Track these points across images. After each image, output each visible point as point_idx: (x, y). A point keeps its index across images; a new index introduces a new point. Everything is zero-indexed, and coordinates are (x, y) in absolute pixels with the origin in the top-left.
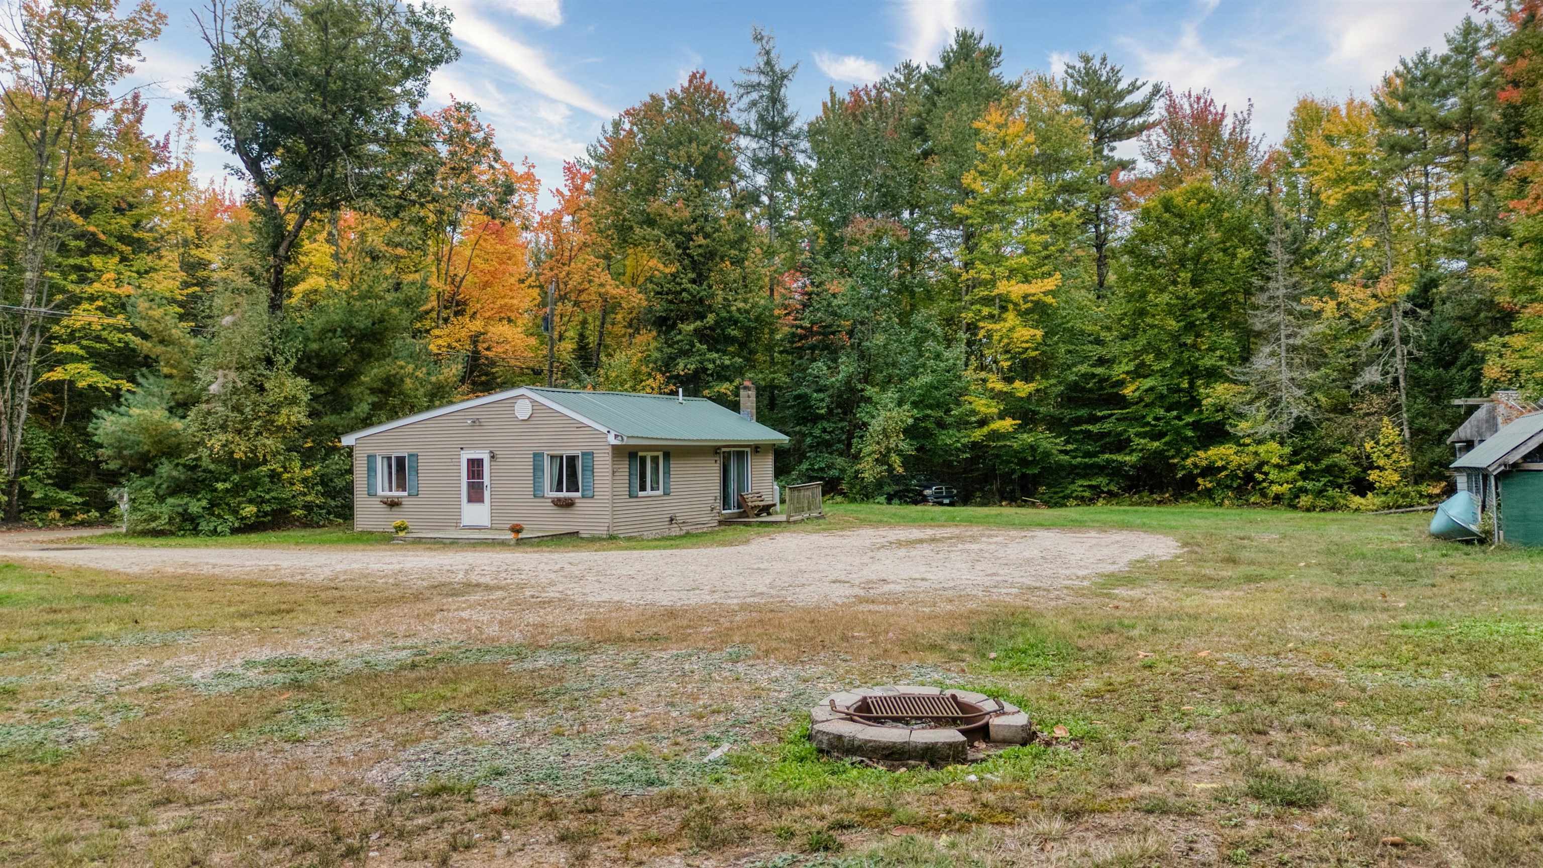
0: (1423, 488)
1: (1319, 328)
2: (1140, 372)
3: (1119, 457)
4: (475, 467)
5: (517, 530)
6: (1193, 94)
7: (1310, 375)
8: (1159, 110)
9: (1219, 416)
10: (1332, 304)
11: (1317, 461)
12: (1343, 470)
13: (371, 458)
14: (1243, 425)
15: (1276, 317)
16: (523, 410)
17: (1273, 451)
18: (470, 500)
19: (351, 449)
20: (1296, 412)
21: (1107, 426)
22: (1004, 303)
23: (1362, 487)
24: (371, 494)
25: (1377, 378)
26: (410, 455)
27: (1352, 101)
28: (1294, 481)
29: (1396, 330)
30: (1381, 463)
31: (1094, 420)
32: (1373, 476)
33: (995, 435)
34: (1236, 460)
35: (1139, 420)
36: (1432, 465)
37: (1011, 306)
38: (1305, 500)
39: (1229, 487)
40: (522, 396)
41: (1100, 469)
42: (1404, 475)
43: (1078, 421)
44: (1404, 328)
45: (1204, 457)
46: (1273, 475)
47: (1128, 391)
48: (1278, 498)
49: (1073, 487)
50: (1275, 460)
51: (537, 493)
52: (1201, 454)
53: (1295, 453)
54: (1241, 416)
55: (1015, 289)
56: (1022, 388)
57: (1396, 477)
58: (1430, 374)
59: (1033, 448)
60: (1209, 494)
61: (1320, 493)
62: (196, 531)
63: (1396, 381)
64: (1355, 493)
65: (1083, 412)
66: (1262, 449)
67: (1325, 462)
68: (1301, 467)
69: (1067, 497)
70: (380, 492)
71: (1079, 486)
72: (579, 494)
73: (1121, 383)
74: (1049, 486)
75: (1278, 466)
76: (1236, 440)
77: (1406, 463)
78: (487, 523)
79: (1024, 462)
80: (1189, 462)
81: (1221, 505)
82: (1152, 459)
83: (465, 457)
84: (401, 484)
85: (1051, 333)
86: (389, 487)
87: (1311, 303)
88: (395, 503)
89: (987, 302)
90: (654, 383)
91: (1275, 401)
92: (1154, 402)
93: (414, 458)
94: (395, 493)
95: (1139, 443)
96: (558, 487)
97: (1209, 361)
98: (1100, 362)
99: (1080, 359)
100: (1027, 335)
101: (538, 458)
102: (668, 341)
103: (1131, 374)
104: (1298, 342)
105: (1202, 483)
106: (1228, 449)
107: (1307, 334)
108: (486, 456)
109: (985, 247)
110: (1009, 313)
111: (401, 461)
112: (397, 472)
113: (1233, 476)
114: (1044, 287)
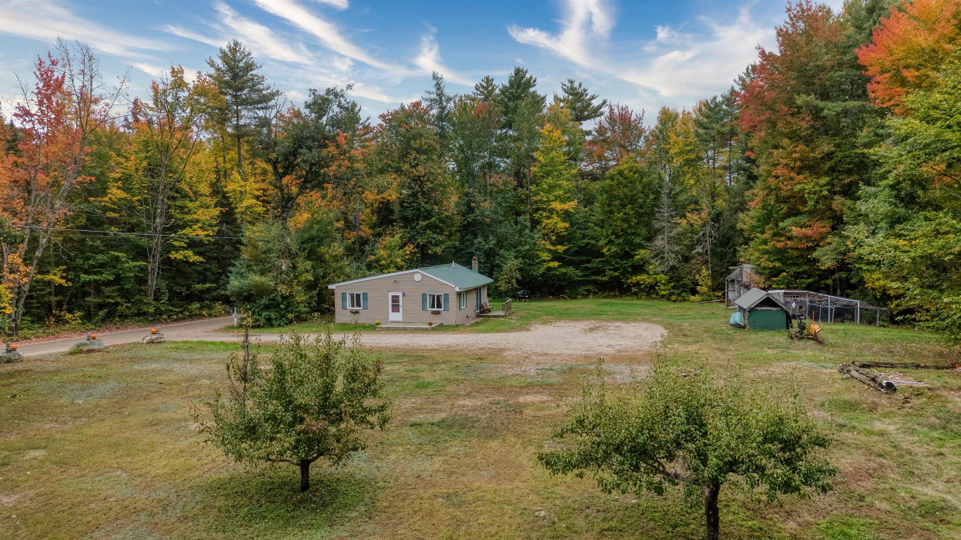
0: (715, 293)
1: (680, 229)
2: (611, 243)
3: (599, 278)
4: (395, 299)
5: (430, 324)
6: (620, 106)
7: (677, 248)
8: (606, 111)
9: (641, 263)
10: (685, 221)
11: (678, 281)
12: (687, 285)
13: (344, 295)
14: (651, 267)
15: (664, 224)
16: (418, 277)
17: (663, 278)
18: (393, 311)
19: (333, 290)
20: (671, 263)
21: (594, 265)
22: (551, 211)
23: (694, 292)
24: (344, 307)
25: (701, 251)
26: (363, 294)
27: (684, 111)
28: (669, 290)
29: (707, 232)
30: (701, 283)
31: (588, 262)
32: (698, 288)
33: (549, 269)
34: (648, 281)
35: (609, 263)
36: (719, 285)
37: (555, 212)
38: (674, 297)
39: (644, 291)
40: (417, 272)
41: (589, 282)
42: (709, 287)
43: (584, 262)
44: (710, 232)
45: (635, 279)
46: (662, 287)
47: (605, 250)
48: (663, 296)
49: (579, 290)
50: (663, 282)
51: (424, 309)
52: (634, 278)
53: (670, 279)
54: (650, 264)
55: (557, 206)
56: (561, 249)
57: (707, 289)
58: (719, 250)
59: (565, 274)
60: (636, 294)
61: (679, 295)
62: (272, 326)
63: (707, 251)
64: (692, 295)
65: (584, 258)
66: (658, 277)
67: (681, 282)
68: (672, 284)
69: (578, 294)
70: (348, 308)
71: (582, 289)
72: (442, 309)
73: (602, 248)
74: (570, 290)
75: (664, 284)
76: (647, 272)
77: (710, 283)
78: (401, 320)
79: (560, 280)
80: (629, 281)
81: (641, 298)
82: (614, 279)
83: (390, 294)
84: (359, 305)
85: (572, 225)
86: (353, 306)
87: (677, 220)
88: (357, 312)
89: (544, 210)
90: (409, 248)
91: (663, 258)
92: (615, 256)
93: (365, 294)
94: (356, 308)
95: (608, 273)
96: (433, 306)
97: (638, 240)
98: (593, 238)
99: (584, 236)
100: (562, 225)
101: (424, 295)
102: (412, 228)
103: (606, 244)
104: (672, 235)
105: (634, 289)
106: (644, 276)
107: (675, 231)
108: (400, 295)
109: (545, 186)
110: (555, 216)
111: (358, 296)
112: (357, 300)
113: (646, 287)
114: (570, 206)
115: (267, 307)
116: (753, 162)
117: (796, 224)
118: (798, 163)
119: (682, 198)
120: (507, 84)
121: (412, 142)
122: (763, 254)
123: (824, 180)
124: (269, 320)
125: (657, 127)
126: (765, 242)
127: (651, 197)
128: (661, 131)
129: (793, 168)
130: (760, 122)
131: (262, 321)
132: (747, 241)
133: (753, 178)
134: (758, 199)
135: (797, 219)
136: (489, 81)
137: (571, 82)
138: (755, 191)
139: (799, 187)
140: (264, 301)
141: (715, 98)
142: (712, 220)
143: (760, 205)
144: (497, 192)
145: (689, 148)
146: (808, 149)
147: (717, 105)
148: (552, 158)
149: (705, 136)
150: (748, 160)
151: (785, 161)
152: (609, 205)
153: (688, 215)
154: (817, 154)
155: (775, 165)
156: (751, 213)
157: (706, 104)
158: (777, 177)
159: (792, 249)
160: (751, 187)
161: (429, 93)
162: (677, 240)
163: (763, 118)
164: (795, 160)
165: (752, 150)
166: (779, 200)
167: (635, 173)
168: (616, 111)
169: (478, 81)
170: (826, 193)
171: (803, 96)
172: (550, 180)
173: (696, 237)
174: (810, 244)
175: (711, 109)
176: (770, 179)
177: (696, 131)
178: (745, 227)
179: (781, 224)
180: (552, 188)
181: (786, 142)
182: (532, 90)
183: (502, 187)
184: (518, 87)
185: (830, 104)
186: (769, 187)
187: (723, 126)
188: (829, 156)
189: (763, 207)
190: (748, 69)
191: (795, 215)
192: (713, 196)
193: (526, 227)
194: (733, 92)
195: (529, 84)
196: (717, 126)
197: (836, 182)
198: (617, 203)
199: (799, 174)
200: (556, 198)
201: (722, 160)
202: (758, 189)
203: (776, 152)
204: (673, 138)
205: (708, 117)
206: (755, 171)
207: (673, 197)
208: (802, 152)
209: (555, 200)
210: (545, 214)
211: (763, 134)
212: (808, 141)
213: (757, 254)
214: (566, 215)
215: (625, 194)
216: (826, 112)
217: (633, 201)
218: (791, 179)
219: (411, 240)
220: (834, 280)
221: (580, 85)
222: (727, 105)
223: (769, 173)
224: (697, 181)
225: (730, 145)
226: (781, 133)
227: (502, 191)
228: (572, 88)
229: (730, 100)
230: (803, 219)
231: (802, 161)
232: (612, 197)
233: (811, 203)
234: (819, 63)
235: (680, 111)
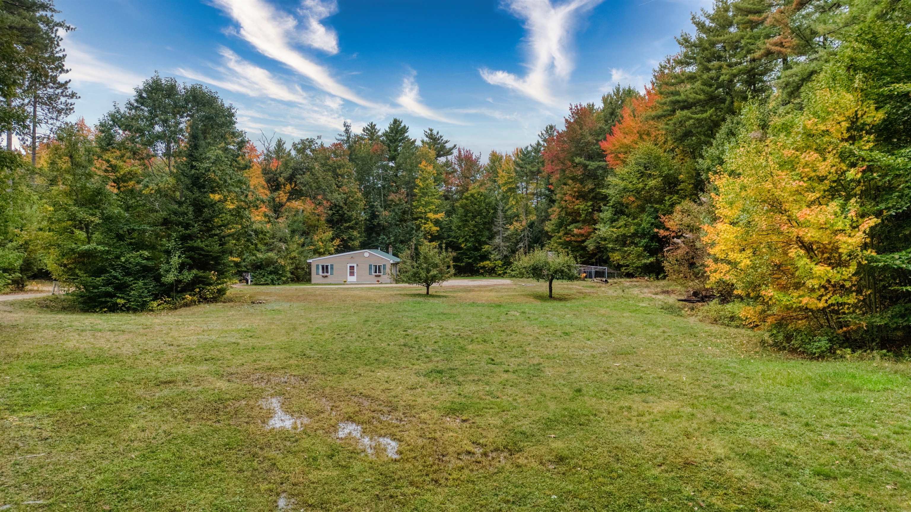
1: (509, 232)
2: (466, 241)
4: (352, 268)
5: (378, 281)
6: (465, 149)
7: (508, 244)
8: (455, 152)
9: (486, 254)
10: (512, 227)
13: (317, 266)
14: (492, 256)
15: (500, 229)
16: (366, 255)
17: (500, 263)
18: (350, 276)
19: (310, 263)
20: (504, 254)
22: (427, 219)
24: (318, 274)
27: (507, 155)
28: (503, 271)
29: (526, 234)
34: (490, 265)
35: (466, 254)
37: (429, 220)
38: (506, 275)
39: (488, 272)
40: (366, 252)
44: (528, 234)
45: (482, 264)
46: (499, 269)
47: (463, 246)
48: (499, 275)
50: (500, 265)
51: (370, 274)
53: (504, 263)
54: (491, 254)
55: (431, 215)
58: (533, 245)
60: (482, 274)
61: (509, 274)
63: (526, 246)
66: (497, 262)
68: (505, 267)
70: (320, 274)
72: (382, 274)
73: (461, 244)
75: (500, 267)
76: (489, 260)
78: (355, 281)
80: (478, 265)
81: (486, 277)
82: (468, 264)
83: (349, 265)
84: (327, 272)
85: (441, 228)
86: (323, 273)
87: (508, 226)
88: (326, 276)
89: (422, 218)
90: (337, 242)
91: (499, 250)
92: (469, 249)
93: (332, 265)
94: (325, 274)
95: (465, 260)
96: (376, 272)
97: (483, 239)
98: (454, 237)
99: (449, 236)
100: (435, 229)
101: (370, 266)
102: (337, 228)
103: (463, 242)
104: (505, 235)
105: (481, 271)
106: (488, 262)
107: (507, 234)
108: (355, 265)
109: (423, 202)
110: (429, 222)
111: (327, 266)
112: (325, 269)
113: (489, 269)
114: (440, 216)
115: (271, 273)
116: (552, 191)
117: (576, 228)
118: (577, 194)
119: (509, 213)
120: (388, 130)
121: (338, 170)
122: (559, 245)
123: (590, 203)
124: (272, 280)
125: (488, 164)
126: (560, 238)
127: (492, 211)
128: (491, 168)
129: (574, 196)
130: (557, 170)
131: (269, 281)
132: (550, 238)
133: (553, 201)
134: (556, 213)
135: (576, 225)
136: (373, 126)
137: (431, 130)
138: (554, 209)
139: (577, 206)
140: (271, 268)
141: (527, 148)
142: (529, 226)
143: (557, 217)
144: (394, 205)
145: (510, 180)
146: (581, 186)
147: (528, 152)
148: (427, 185)
149: (521, 173)
150: (549, 190)
151: (569, 192)
152: (465, 216)
153: (515, 223)
154: (586, 189)
155: (565, 194)
156: (552, 222)
157: (521, 151)
158: (566, 201)
159: (575, 241)
160: (551, 207)
161: (341, 135)
162: (507, 239)
163: (558, 168)
164: (575, 192)
165: (551, 184)
166: (567, 214)
167: (481, 196)
168: (462, 152)
169: (365, 125)
170: (590, 210)
171: (579, 158)
172: (426, 199)
173: (519, 237)
174: (583, 238)
175: (524, 155)
176: (562, 202)
177: (515, 169)
178: (549, 230)
179: (568, 227)
180: (428, 204)
181: (570, 182)
182: (406, 135)
183: (398, 202)
184: (396, 133)
185: (592, 163)
186: (562, 207)
187: (532, 167)
188: (593, 190)
189: (559, 218)
190: (547, 128)
191: (576, 223)
192: (528, 212)
193: (413, 228)
194: (538, 144)
195: (405, 130)
196: (529, 167)
197: (595, 204)
198: (471, 214)
199: (577, 199)
200: (431, 211)
201: (532, 188)
202: (555, 209)
203: (565, 187)
204: (501, 173)
205: (522, 160)
206: (554, 197)
207: (504, 211)
208: (579, 188)
209: (430, 212)
210: (423, 221)
211: (558, 176)
212: (582, 182)
213: (556, 245)
214: (437, 222)
215: (475, 209)
216: (589, 167)
217: (480, 213)
218: (573, 202)
219: (337, 236)
220: (596, 259)
221: (438, 133)
222: (535, 153)
223: (562, 198)
224: (517, 202)
225: (537, 179)
226: (568, 177)
227: (398, 204)
228: (431, 134)
229: (537, 150)
230: (580, 225)
231: (579, 193)
232: (467, 212)
233: (583, 216)
234: (586, 141)
235: (504, 154)
